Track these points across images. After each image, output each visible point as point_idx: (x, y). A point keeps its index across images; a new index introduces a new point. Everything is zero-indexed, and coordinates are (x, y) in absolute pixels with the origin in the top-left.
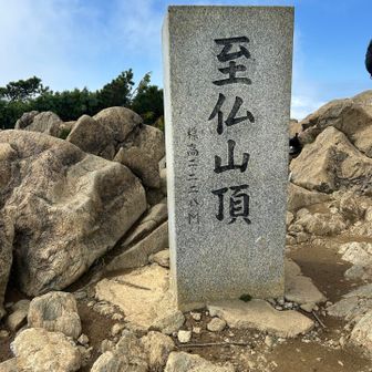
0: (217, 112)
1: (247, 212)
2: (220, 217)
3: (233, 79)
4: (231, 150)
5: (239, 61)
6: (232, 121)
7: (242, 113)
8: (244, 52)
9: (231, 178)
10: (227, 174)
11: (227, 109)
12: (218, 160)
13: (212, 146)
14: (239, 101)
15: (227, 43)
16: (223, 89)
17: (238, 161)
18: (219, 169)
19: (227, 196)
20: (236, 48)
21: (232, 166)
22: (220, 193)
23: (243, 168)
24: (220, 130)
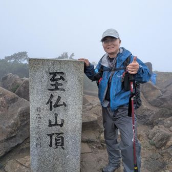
1: (63, 144)
2: (51, 145)
3: (57, 89)
6: (56, 106)
7: (61, 103)
12: (50, 121)
13: (47, 115)
17: (59, 122)
18: (50, 125)
19: (54, 137)
21: (56, 124)
22: (51, 135)
23: (61, 125)
24: (51, 109)
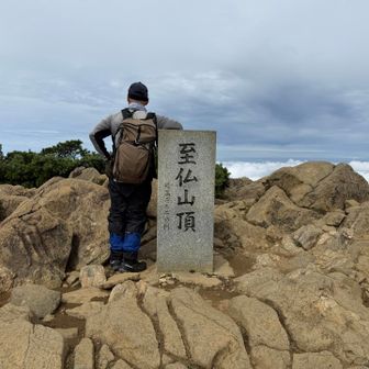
0: (180, 176)
1: (193, 226)
2: (180, 227)
3: (187, 162)
4: (186, 195)
5: (190, 154)
6: (187, 181)
7: (191, 177)
8: (193, 150)
9: (186, 208)
10: (184, 206)
11: (184, 175)
12: (179, 198)
13: (177, 192)
14: (190, 171)
15: (185, 145)
16: (182, 166)
17: (190, 200)
18: (180, 203)
19: (184, 217)
20: (189, 148)
21: (186, 202)
22: (180, 215)
23: (192, 203)
24: (181, 184)
